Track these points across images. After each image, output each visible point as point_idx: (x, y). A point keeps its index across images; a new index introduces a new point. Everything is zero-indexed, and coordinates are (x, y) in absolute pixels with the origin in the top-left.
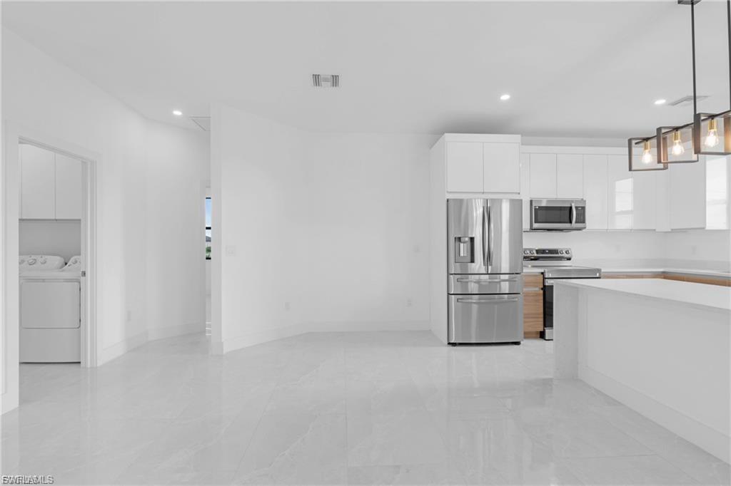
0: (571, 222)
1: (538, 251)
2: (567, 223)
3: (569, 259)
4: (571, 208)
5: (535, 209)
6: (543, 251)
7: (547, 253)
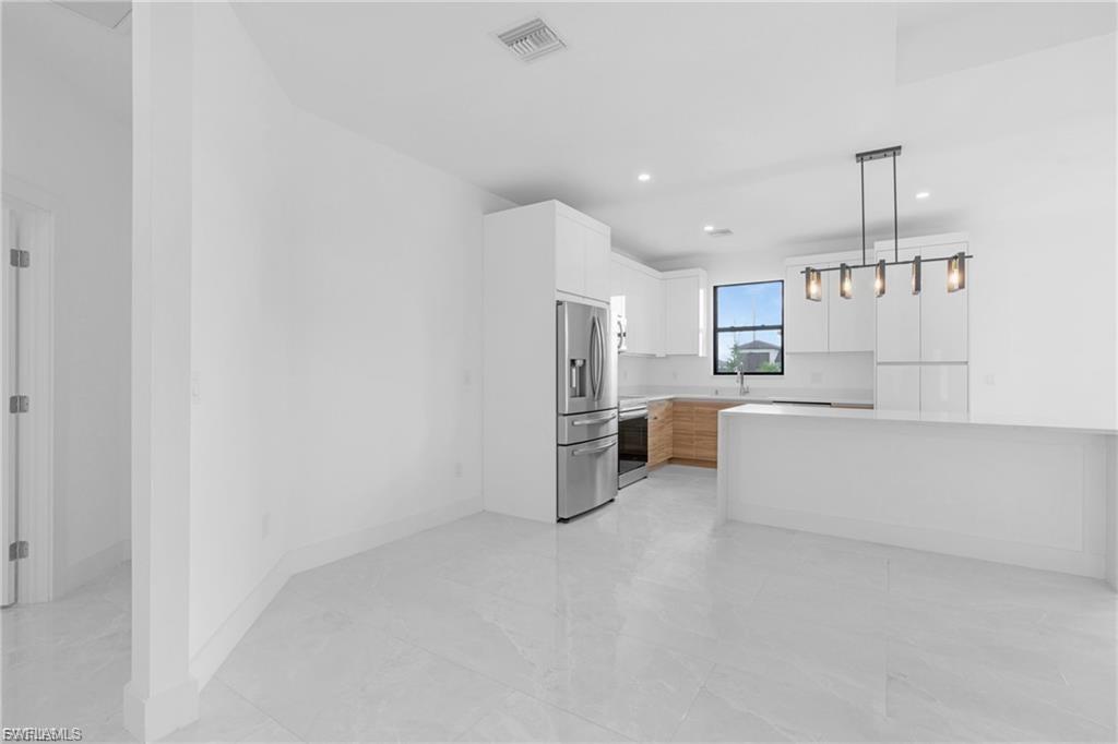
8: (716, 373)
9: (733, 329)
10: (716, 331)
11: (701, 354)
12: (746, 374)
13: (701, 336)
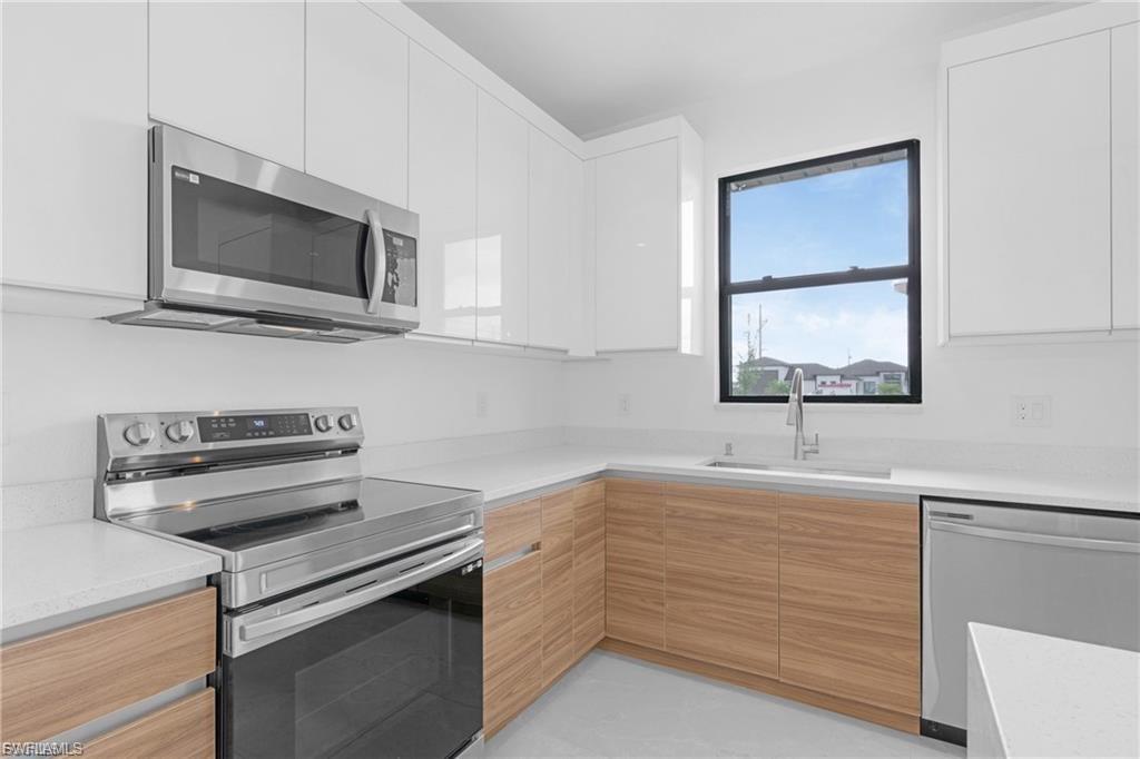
0: (364, 292)
1: (208, 427)
2: (355, 296)
3: (351, 450)
4: (365, 230)
5: (179, 186)
6: (240, 424)
7: (259, 432)
8: (726, 396)
9: (769, 284)
10: (726, 290)
11: (686, 347)
12: (808, 399)
13: (687, 306)
